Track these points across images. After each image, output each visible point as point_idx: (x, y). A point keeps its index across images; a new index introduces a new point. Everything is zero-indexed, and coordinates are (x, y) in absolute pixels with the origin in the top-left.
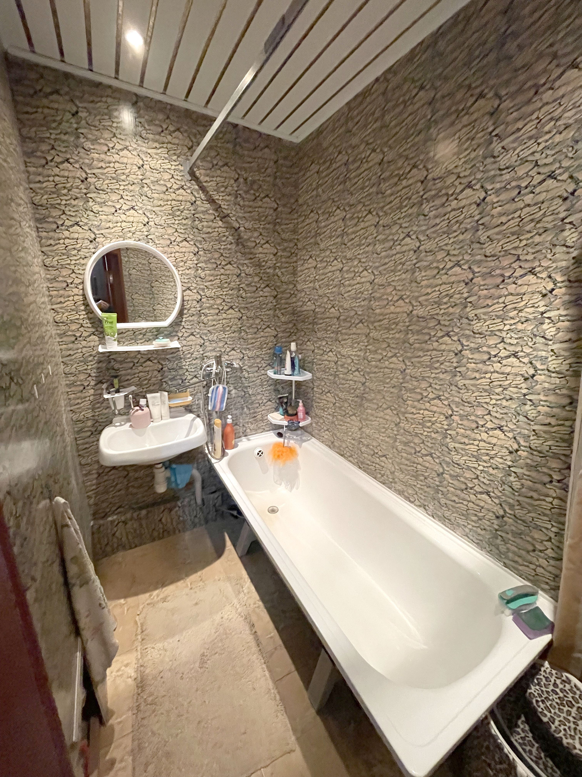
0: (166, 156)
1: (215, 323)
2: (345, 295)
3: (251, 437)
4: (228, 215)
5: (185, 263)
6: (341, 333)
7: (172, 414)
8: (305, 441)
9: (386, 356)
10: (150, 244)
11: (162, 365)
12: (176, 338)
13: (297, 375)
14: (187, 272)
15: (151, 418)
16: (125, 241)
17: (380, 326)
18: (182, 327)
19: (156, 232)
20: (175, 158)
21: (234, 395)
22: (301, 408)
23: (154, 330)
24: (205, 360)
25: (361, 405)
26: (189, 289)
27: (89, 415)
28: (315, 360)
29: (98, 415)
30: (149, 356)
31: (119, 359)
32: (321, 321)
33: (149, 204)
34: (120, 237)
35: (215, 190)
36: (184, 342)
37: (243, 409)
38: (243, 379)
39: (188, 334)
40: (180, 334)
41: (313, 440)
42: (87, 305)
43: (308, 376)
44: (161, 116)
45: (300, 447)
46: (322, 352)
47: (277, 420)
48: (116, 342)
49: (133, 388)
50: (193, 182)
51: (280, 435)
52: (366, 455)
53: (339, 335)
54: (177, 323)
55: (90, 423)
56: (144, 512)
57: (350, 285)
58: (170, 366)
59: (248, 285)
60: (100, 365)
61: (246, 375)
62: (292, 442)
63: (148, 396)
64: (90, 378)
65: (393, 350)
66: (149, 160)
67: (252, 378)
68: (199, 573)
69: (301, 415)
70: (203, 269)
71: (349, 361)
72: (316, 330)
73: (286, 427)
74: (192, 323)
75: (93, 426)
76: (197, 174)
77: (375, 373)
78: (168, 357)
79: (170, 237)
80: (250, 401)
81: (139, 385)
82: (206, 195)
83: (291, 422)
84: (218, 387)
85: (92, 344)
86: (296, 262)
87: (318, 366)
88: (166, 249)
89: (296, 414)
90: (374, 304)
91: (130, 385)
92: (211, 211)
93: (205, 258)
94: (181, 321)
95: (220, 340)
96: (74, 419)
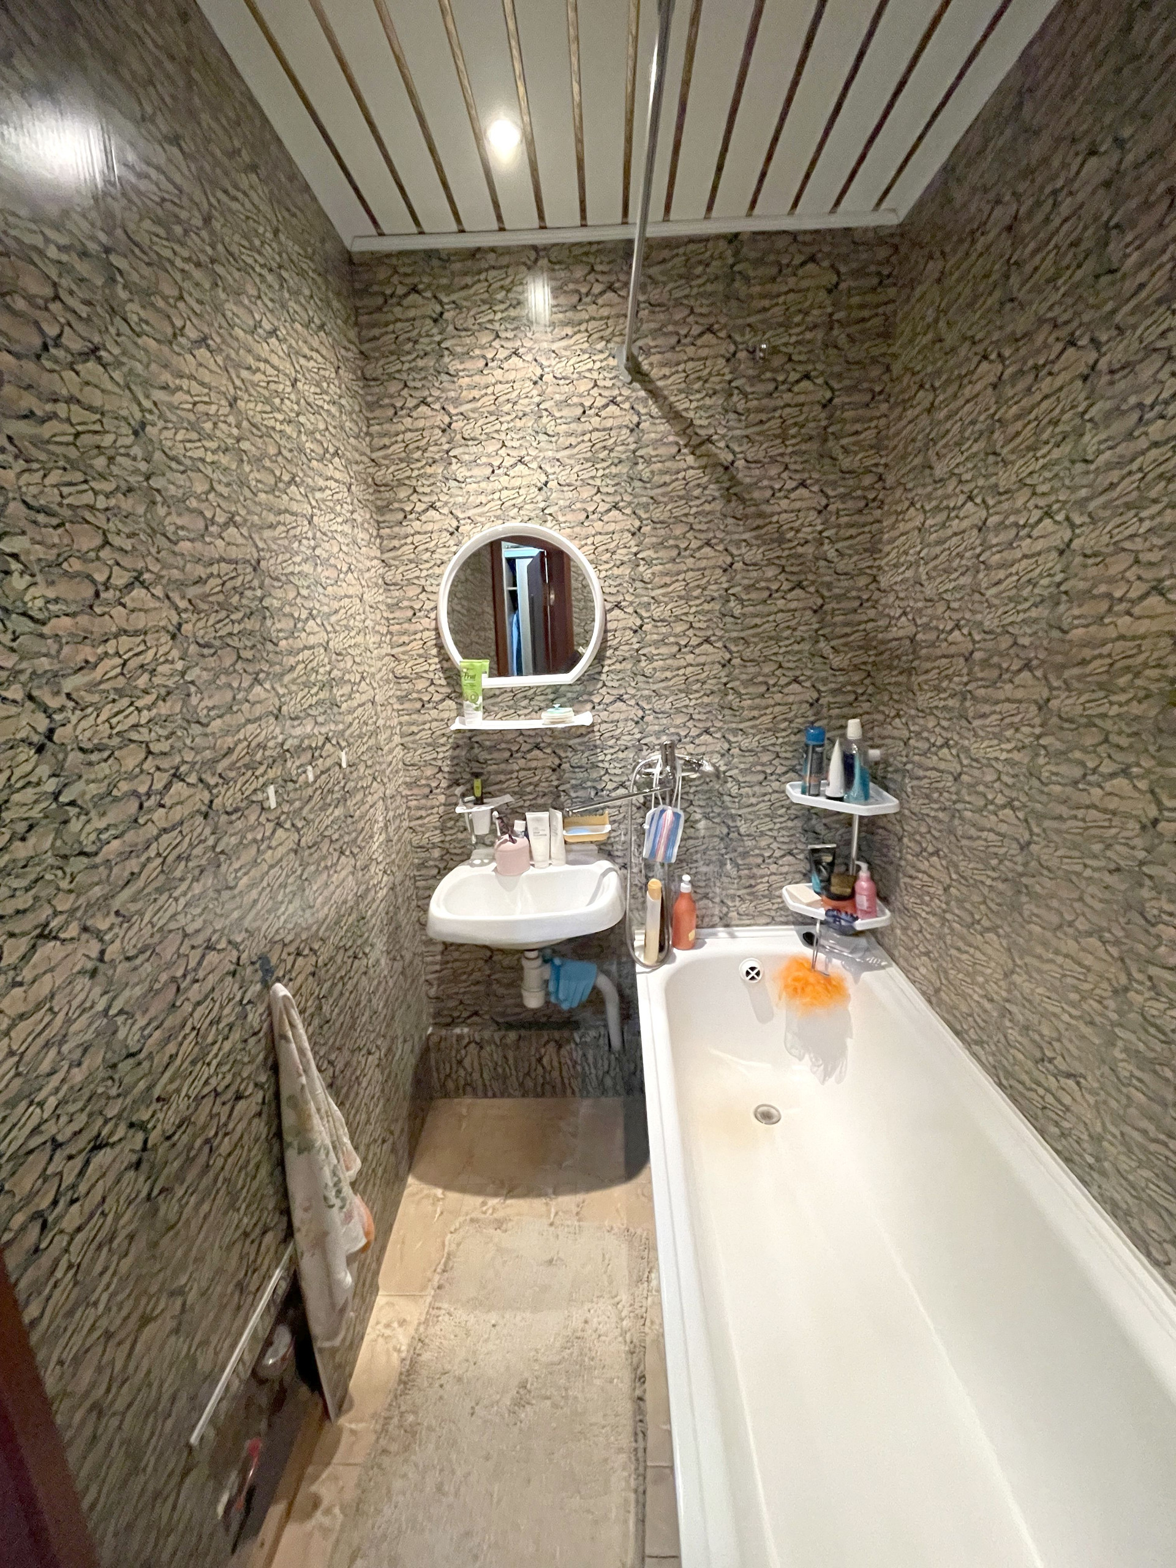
0: (586, 345)
1: (668, 674)
2: (989, 593)
3: (739, 931)
4: (709, 439)
5: (613, 553)
6: (974, 698)
7: (571, 857)
8: (871, 968)
9: (1094, 771)
10: (549, 524)
11: (560, 758)
12: (589, 706)
13: (856, 800)
14: (616, 571)
15: (531, 858)
16: (508, 525)
17: (1080, 678)
18: (600, 684)
19: (560, 498)
20: (600, 345)
21: (702, 833)
22: (864, 884)
23: (549, 691)
24: (644, 753)
25: (1016, 908)
26: (618, 606)
27: (437, 840)
28: (909, 767)
29: (450, 842)
30: (537, 740)
31: (488, 743)
32: (928, 665)
33: (550, 446)
34: (497, 517)
35: (681, 391)
36: (604, 715)
37: (722, 864)
38: (727, 798)
39: (612, 698)
40: (596, 699)
41: (894, 970)
42: (440, 646)
43: (886, 805)
44: (579, 272)
45: (856, 980)
46: (924, 745)
47: (801, 902)
48: (480, 713)
49: (508, 798)
50: (636, 385)
51: (809, 939)
52: (1020, 1056)
53: (968, 704)
54: (591, 677)
55: (436, 853)
56: (512, 1036)
57: (1002, 566)
58: (575, 761)
59: (748, 588)
60: (458, 751)
61: (734, 791)
62: (836, 962)
63: (529, 815)
64: (440, 776)
65: (1119, 756)
66: (553, 362)
67: (748, 796)
68: (580, 1197)
69: (862, 901)
70: (649, 563)
71: (990, 777)
72: (916, 687)
73: (822, 923)
74: (621, 676)
75: (442, 858)
76: (645, 366)
77: (1060, 818)
78: (571, 743)
79: (585, 506)
80: (741, 849)
81: (519, 794)
82: (660, 408)
83: (834, 916)
84: (663, 811)
85: (446, 715)
86: (879, 521)
87: (915, 783)
88: (577, 529)
89: (852, 896)
90: (1067, 612)
91: (503, 792)
92: (671, 438)
93: (654, 540)
94: (600, 673)
95: (678, 711)
96: (414, 843)
